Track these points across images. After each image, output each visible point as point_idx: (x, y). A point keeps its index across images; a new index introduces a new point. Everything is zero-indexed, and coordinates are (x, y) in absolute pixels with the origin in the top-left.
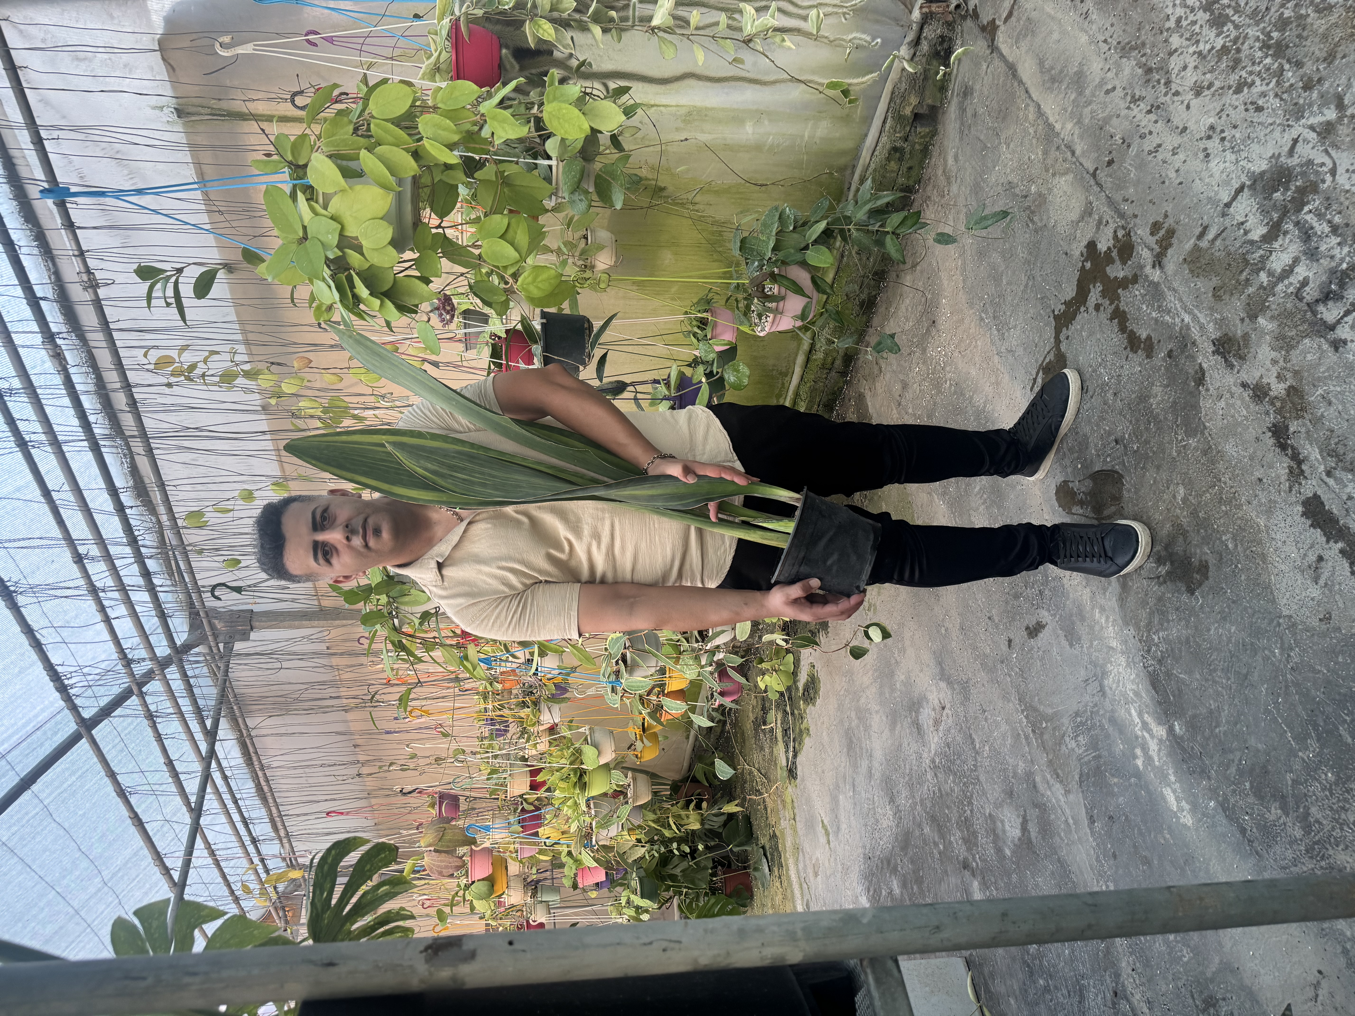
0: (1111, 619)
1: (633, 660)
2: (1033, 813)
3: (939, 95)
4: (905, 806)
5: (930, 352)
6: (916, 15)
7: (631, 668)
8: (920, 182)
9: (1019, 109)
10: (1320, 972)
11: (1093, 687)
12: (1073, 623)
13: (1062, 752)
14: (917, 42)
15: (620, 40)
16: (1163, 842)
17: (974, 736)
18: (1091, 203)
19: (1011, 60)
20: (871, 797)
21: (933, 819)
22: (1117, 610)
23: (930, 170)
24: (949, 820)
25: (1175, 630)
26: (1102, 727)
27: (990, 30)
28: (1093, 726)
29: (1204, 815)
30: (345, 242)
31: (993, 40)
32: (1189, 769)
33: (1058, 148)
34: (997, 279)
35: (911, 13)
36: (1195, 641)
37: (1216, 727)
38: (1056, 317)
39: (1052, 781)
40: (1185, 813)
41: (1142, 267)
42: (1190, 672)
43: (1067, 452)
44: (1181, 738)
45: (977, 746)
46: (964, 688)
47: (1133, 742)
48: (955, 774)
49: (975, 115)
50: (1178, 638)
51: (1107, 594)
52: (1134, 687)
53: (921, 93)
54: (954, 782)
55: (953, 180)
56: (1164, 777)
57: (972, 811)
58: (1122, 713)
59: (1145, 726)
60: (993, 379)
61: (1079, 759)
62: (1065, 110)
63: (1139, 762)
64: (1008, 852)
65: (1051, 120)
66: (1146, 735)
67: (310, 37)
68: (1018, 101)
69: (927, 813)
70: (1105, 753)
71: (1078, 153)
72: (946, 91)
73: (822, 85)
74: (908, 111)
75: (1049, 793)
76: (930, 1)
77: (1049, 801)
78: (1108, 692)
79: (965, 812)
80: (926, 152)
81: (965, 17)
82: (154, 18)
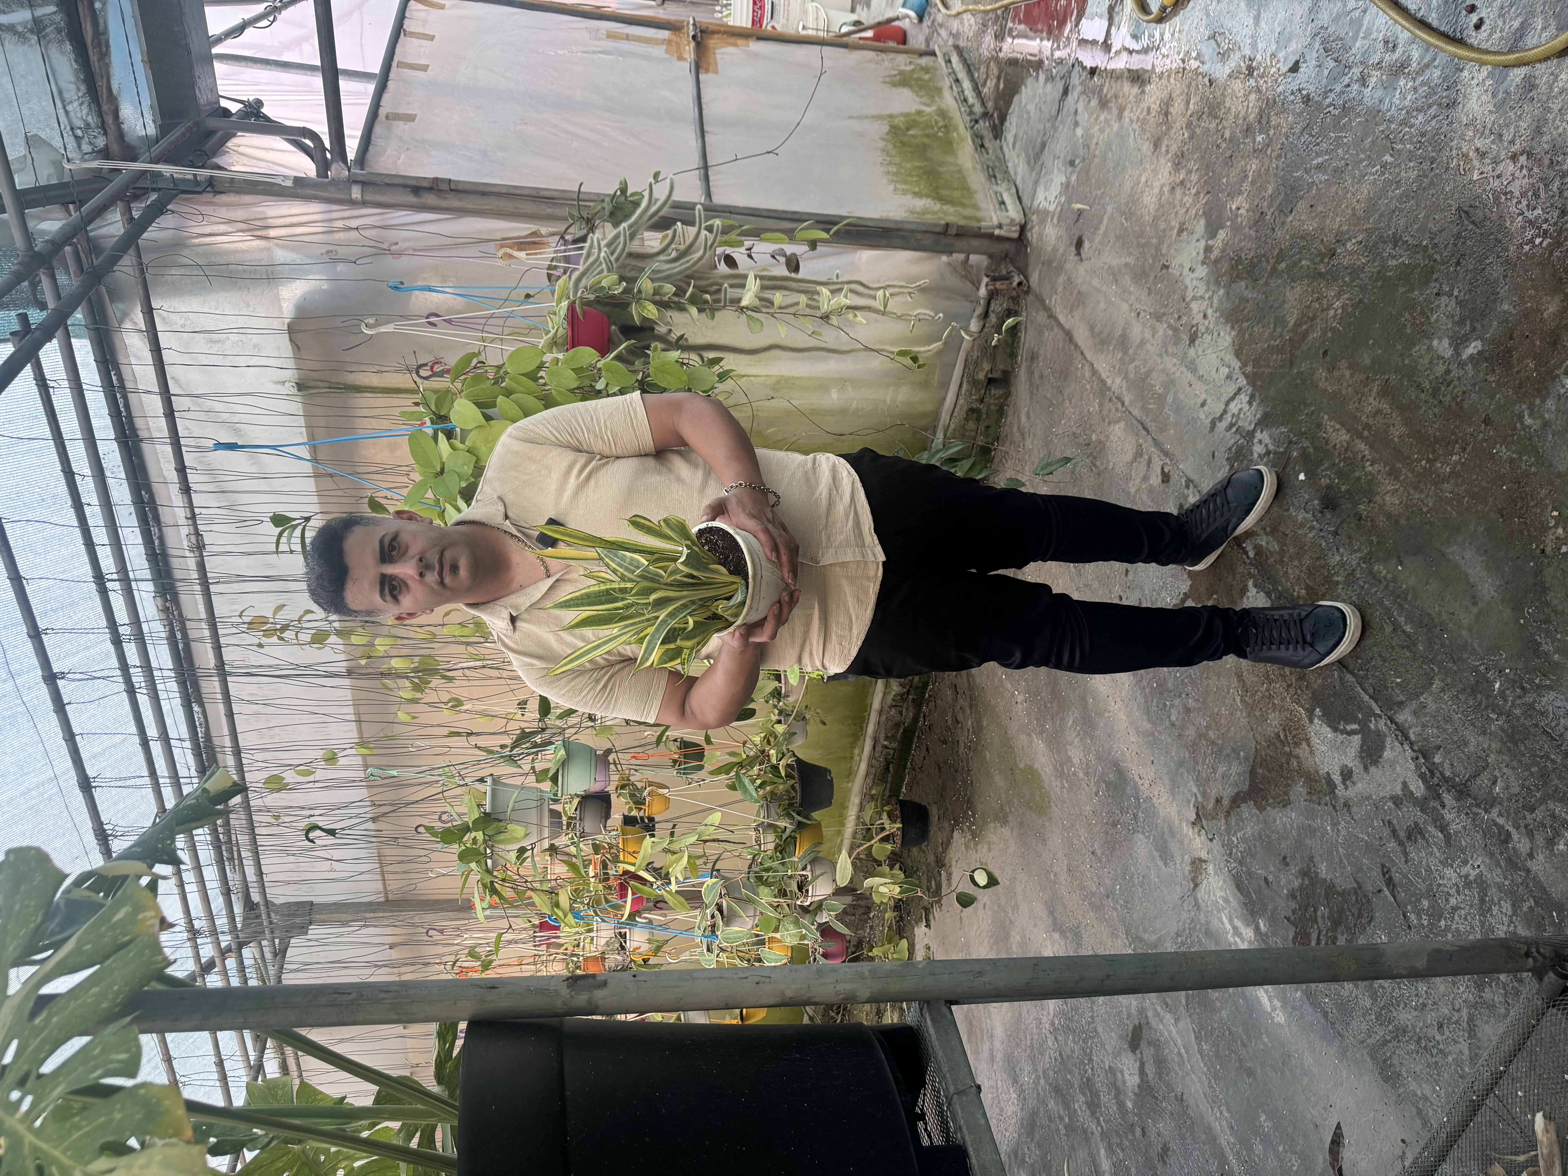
1: (730, 909)
2: (1149, 1054)
3: (1009, 362)
4: (1029, 1083)
6: (983, 291)
7: (728, 919)
8: (998, 439)
9: (1077, 369)
10: (1403, 1141)
11: (1188, 904)
12: (1165, 842)
14: (986, 315)
15: (713, 318)
16: (1262, 1047)
18: (1141, 446)
19: (1067, 327)
20: (994, 1084)
21: (1057, 1090)
23: (1006, 427)
24: (1072, 1086)
25: (1249, 828)
28: (1192, 944)
29: (1294, 1008)
31: (1050, 311)
33: (1110, 400)
35: (978, 290)
36: (1267, 835)
39: (1162, 1013)
40: (1277, 1011)
42: (1265, 867)
44: (1266, 935)
46: (1076, 934)
49: (1041, 376)
50: (1253, 835)
52: (1223, 894)
53: (993, 358)
54: (1074, 1041)
55: (1027, 435)
57: (1092, 1069)
58: (1215, 923)
59: (1236, 930)
62: (1114, 367)
64: (1129, 1105)
65: (1104, 376)
66: (1238, 940)
67: (432, 319)
68: (1076, 362)
69: (1050, 1085)
71: (1127, 403)
72: (1016, 356)
73: (892, 353)
74: (981, 376)
75: (1161, 1027)
76: (994, 279)
77: (1162, 1035)
78: (1202, 904)
79: (1086, 1072)
80: (1001, 412)
81: (1027, 292)
82: (285, 305)
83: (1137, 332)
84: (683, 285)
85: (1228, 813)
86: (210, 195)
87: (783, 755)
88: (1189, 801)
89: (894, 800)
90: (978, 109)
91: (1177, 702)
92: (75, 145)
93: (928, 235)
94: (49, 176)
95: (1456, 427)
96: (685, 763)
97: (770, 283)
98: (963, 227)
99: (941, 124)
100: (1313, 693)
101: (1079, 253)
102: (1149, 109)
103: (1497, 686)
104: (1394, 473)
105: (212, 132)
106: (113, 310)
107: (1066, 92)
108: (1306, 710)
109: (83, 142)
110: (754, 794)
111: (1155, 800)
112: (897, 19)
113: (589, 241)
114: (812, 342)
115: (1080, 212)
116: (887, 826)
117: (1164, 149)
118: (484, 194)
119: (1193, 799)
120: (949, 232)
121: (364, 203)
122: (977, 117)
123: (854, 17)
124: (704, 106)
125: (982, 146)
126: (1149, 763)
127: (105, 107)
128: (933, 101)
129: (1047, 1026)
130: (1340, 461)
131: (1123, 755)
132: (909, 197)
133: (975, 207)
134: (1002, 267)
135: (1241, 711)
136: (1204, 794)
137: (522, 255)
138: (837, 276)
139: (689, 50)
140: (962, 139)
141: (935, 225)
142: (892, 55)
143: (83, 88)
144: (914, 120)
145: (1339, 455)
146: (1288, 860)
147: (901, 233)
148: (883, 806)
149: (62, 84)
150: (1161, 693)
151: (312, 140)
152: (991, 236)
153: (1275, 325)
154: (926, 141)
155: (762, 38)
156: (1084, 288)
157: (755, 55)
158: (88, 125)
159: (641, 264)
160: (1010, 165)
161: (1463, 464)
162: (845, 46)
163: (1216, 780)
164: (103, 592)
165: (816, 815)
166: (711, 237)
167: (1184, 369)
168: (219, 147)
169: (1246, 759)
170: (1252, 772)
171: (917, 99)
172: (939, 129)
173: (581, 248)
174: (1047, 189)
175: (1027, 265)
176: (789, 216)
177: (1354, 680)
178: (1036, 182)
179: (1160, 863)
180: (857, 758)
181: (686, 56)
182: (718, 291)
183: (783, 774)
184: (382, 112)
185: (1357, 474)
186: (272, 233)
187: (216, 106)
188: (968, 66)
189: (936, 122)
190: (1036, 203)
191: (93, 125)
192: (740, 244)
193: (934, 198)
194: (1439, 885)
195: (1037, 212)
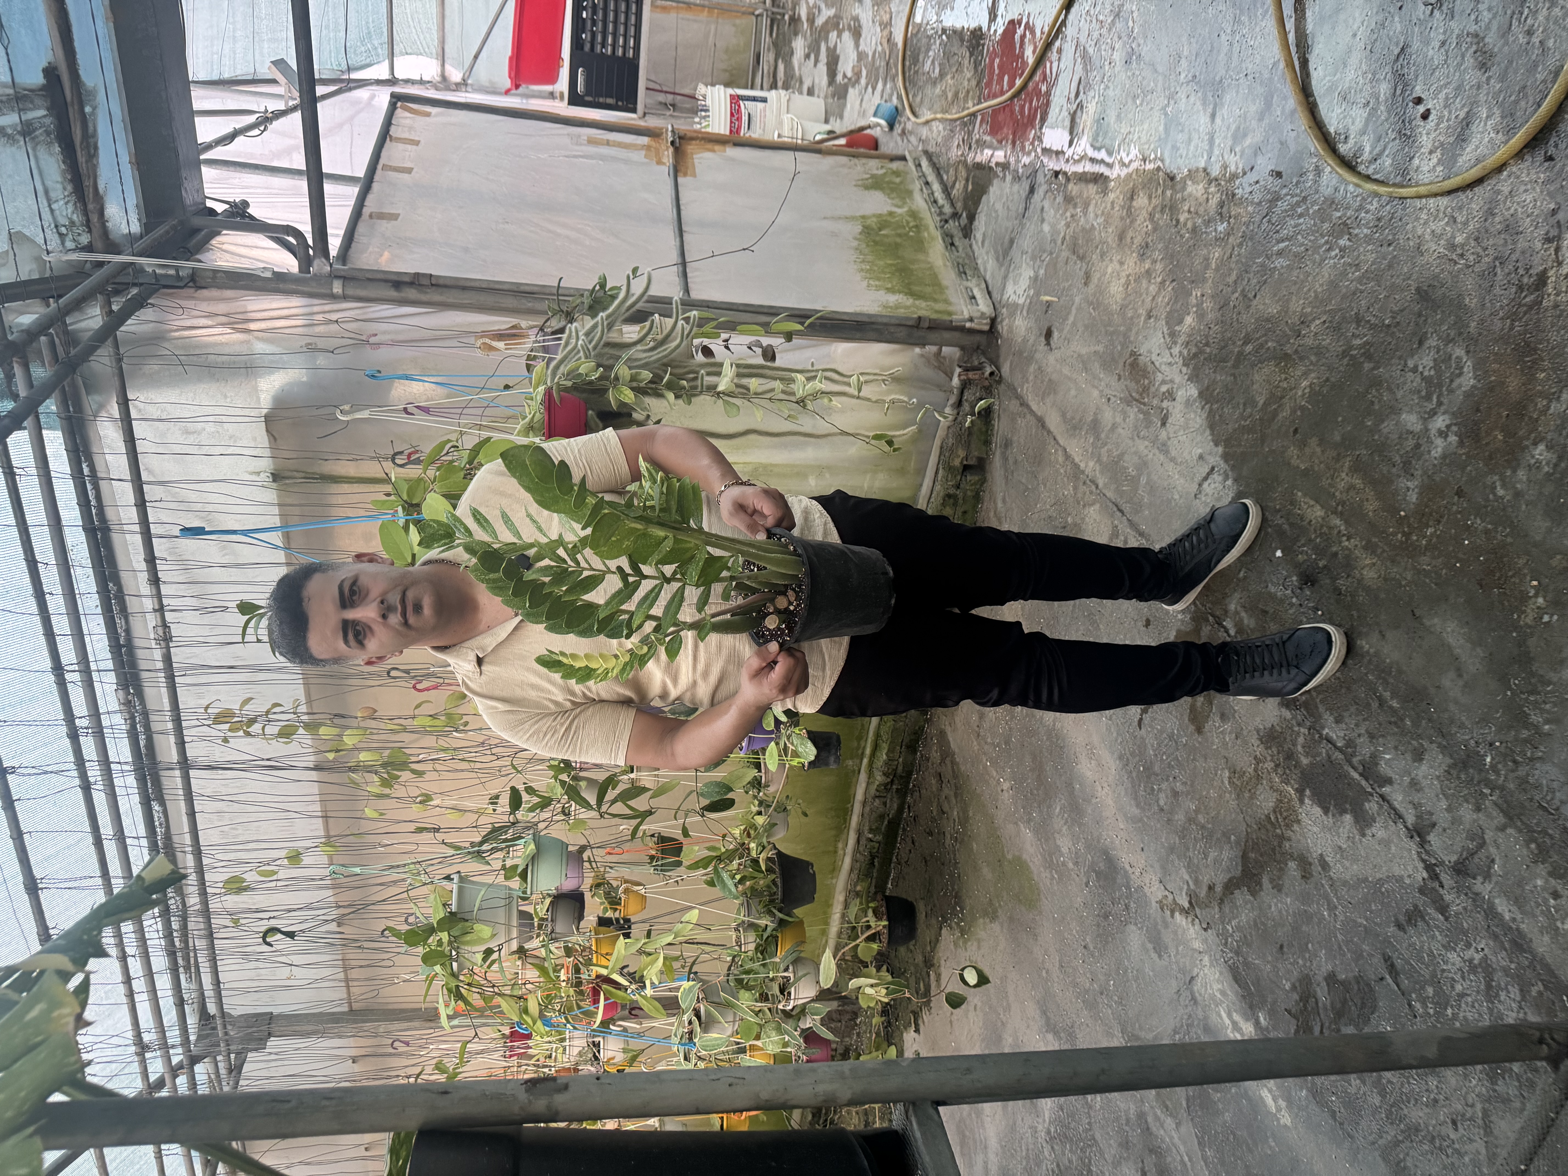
1: (707, 1014)
2: (1150, 1162)
3: (984, 448)
6: (956, 381)
7: (706, 1024)
9: (1051, 454)
11: (1185, 998)
12: (1159, 933)
14: (959, 404)
15: (690, 403)
16: (1269, 1152)
18: (1116, 527)
19: (1039, 414)
23: (983, 513)
25: (1243, 916)
29: (1300, 1108)
33: (1084, 483)
35: (951, 380)
36: (1261, 922)
39: (1162, 1117)
40: (1283, 1112)
42: (1262, 956)
44: (1266, 1027)
46: (1070, 1035)
49: (1016, 462)
50: (1247, 922)
52: (1220, 986)
53: (968, 446)
55: (1003, 519)
58: (1213, 1018)
62: (1087, 451)
65: (1077, 460)
66: (1238, 1036)
68: (1049, 448)
71: (1101, 485)
72: (991, 443)
73: (868, 437)
74: (957, 462)
75: (1162, 1132)
76: (967, 370)
77: (1163, 1141)
78: (1199, 998)
80: (977, 498)
81: (1000, 381)
82: (263, 396)
83: (1108, 416)
84: (660, 372)
85: (1222, 901)
86: (192, 290)
87: (764, 847)
88: (1181, 889)
89: (879, 897)
90: (948, 210)
91: (1164, 786)
92: (59, 242)
93: (901, 328)
94: (30, 271)
95: (1430, 500)
96: (663, 858)
97: (745, 371)
98: (935, 320)
99: (912, 224)
100: (1302, 773)
101: (1048, 344)
102: (1113, 203)
103: (1488, 759)
104: (1369, 548)
105: (196, 231)
106: (90, 402)
107: (1032, 190)
108: (1296, 790)
109: (67, 239)
110: (733, 889)
111: (1145, 889)
112: (869, 127)
113: (567, 331)
114: (788, 426)
115: (1049, 304)
116: (872, 924)
117: (1129, 240)
118: (464, 288)
119: (1186, 887)
120: (921, 325)
121: (345, 298)
122: (946, 217)
123: (828, 127)
124: (682, 207)
125: (952, 244)
126: (1139, 850)
127: (91, 206)
128: (905, 203)
129: (1043, 1134)
130: (1316, 537)
131: (1112, 843)
132: (882, 292)
133: (947, 302)
134: (974, 358)
135: (1230, 793)
136: (1197, 882)
137: (501, 345)
138: (813, 364)
139: (668, 155)
140: (933, 239)
141: (907, 318)
142: (864, 160)
143: (70, 188)
144: (886, 221)
145: (1315, 531)
146: (1285, 949)
147: (874, 326)
148: (868, 902)
149: (49, 183)
150: (1148, 777)
151: (295, 237)
152: (962, 329)
153: (1245, 405)
154: (898, 240)
155: (737, 144)
156: (1054, 377)
157: (732, 160)
158: (72, 223)
159: (618, 353)
160: (979, 261)
161: (1438, 537)
162: (819, 151)
163: (1207, 866)
164: (62, 684)
165: (798, 912)
166: (687, 328)
167: (1157, 452)
168: (203, 245)
169: (1238, 843)
170: (1244, 856)
171: (889, 201)
172: (910, 228)
173: (560, 339)
174: (1015, 283)
175: (998, 356)
176: (766, 310)
177: (1342, 757)
178: (1005, 277)
179: (1154, 956)
180: (841, 852)
181: (665, 160)
182: (696, 378)
183: (764, 868)
184: (366, 211)
185: (1334, 549)
186: (253, 326)
187: (202, 206)
188: (938, 169)
189: (908, 223)
190: (1005, 297)
191: (78, 223)
192: (717, 336)
193: (906, 294)
194: (1443, 971)
195: (1007, 305)
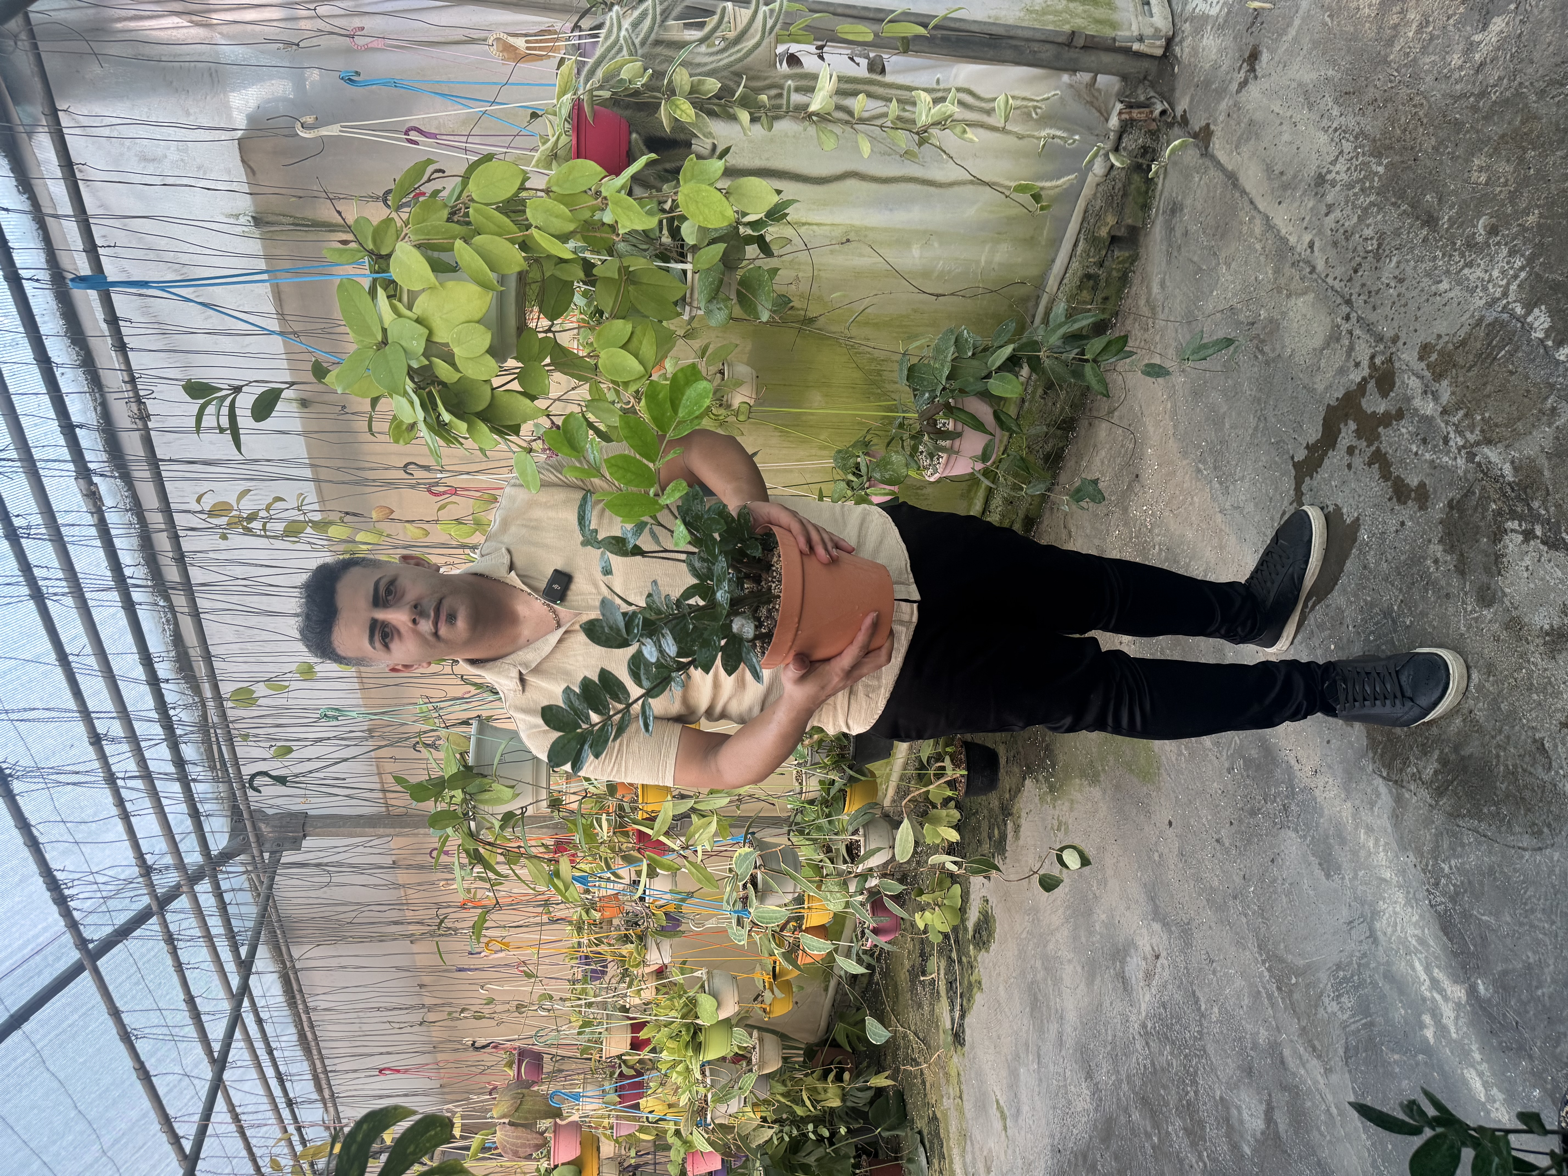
0: (1382, 842)
1: (765, 882)
2: (1281, 1099)
3: (1140, 214)
4: (1106, 1084)
5: (1134, 512)
6: (1114, 122)
7: (762, 894)
8: (1117, 314)
11: (1360, 932)
12: (1330, 847)
13: (1319, 1016)
15: (771, 129)
17: (1198, 993)
18: (1338, 327)
19: (1230, 167)
20: (1061, 1070)
21: (1145, 1101)
22: (1389, 830)
23: (1130, 301)
24: (1167, 1104)
25: (1472, 857)
26: (1375, 985)
27: (1204, 136)
28: (1361, 984)
30: (432, 347)
31: (1207, 148)
32: (1500, 1043)
33: (1293, 264)
34: (1217, 422)
35: (1107, 120)
36: (1502, 872)
37: (1537, 988)
38: (1296, 465)
39: (1306, 1056)
40: (1497, 1105)
41: (1408, 399)
42: (1497, 914)
43: (1315, 630)
44: (1488, 1001)
45: (1203, 1007)
47: (1418, 1005)
48: (1173, 1043)
49: (1186, 233)
50: (1478, 867)
51: (1376, 809)
52: (1418, 932)
53: (1120, 211)
54: (1172, 1053)
55: (1159, 309)
56: (1465, 1054)
57: (1196, 1093)
58: (1401, 966)
59: (1435, 984)
60: (1215, 542)
61: (1344, 1026)
63: (1429, 1034)
64: (1247, 1150)
65: (1284, 232)
66: (1438, 997)
68: (1241, 214)
69: (1136, 1094)
70: (1379, 1020)
72: (1150, 208)
73: (1007, 188)
74: (1103, 233)
75: (1303, 1072)
76: (1130, 106)
77: (1303, 1082)
78: (1382, 938)
79: (1187, 1093)
80: (1124, 279)
81: (1171, 124)
82: (236, 114)
88: (1372, 804)
93: (1048, 46)
97: (847, 86)
98: (1093, 36)
101: (1251, 70)
111: (1317, 793)
115: (1258, 13)
116: (949, 771)
120: (1075, 43)
134: (1139, 91)
141: (1057, 32)
147: (1014, 42)
148: (946, 746)
152: (1127, 52)
156: (1258, 116)
159: (671, 54)
165: (872, 769)
175: (1173, 89)
179: (1320, 874)
182: (780, 94)
186: (215, 18)
190: (1190, 7)
192: (807, 42)
195: (1192, 18)
